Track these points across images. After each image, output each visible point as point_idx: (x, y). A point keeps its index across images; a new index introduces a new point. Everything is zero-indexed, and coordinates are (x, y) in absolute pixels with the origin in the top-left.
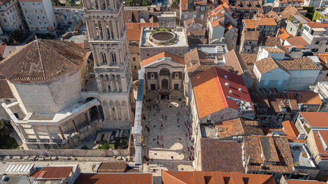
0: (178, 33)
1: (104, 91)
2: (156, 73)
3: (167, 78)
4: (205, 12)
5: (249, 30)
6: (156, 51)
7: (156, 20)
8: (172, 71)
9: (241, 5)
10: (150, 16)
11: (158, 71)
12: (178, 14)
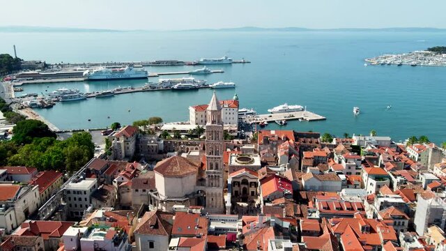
0: (255, 158)
1: (209, 186)
2: (239, 182)
3: (246, 186)
4: (276, 146)
5: (306, 158)
6: (239, 168)
7: (239, 149)
8: (250, 181)
9: (304, 142)
10: (235, 147)
11: (240, 180)
12: (256, 147)
